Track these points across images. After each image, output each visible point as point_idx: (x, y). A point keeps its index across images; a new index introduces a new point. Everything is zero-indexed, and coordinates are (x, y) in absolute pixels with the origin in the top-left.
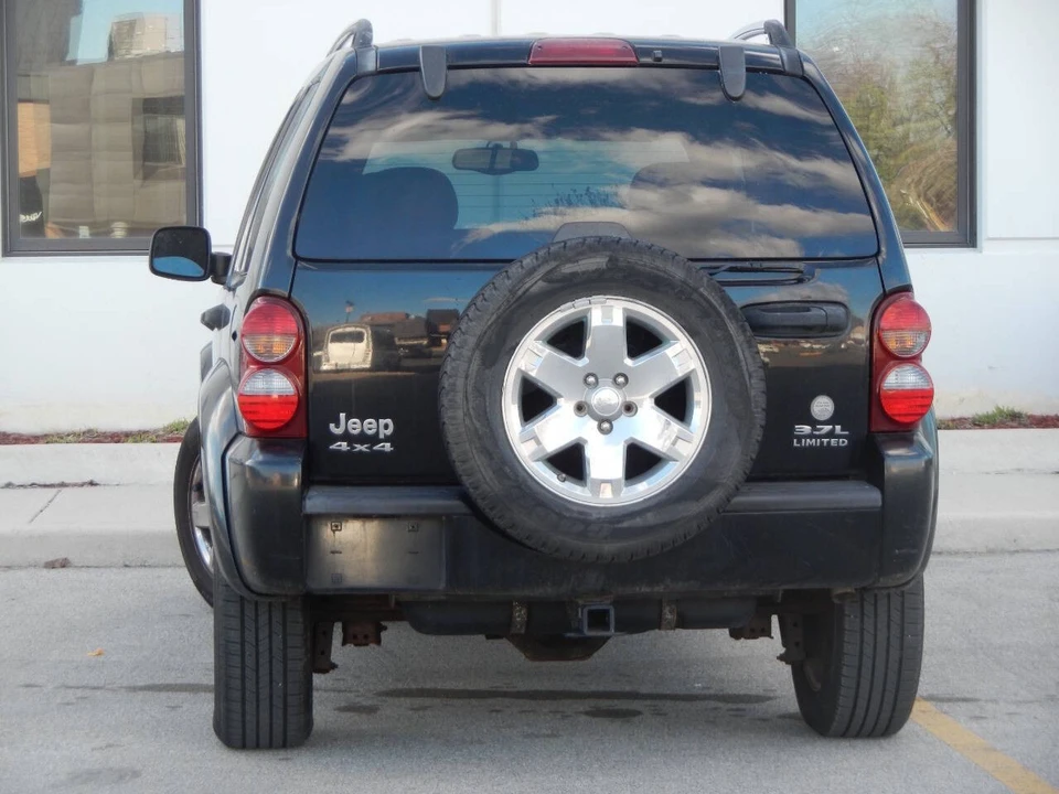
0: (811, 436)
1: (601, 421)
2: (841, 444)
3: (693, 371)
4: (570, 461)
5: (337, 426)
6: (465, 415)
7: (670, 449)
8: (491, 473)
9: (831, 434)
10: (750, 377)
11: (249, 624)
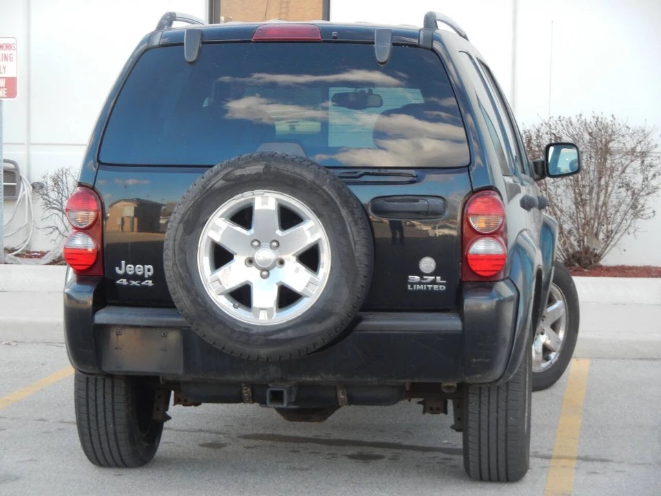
0: (420, 283)
1: (263, 270)
2: (441, 289)
3: (320, 239)
4: (242, 295)
5: (120, 269)
6: (173, 264)
7: (304, 290)
8: (189, 302)
9: (434, 282)
10: (355, 244)
11: (92, 387)
